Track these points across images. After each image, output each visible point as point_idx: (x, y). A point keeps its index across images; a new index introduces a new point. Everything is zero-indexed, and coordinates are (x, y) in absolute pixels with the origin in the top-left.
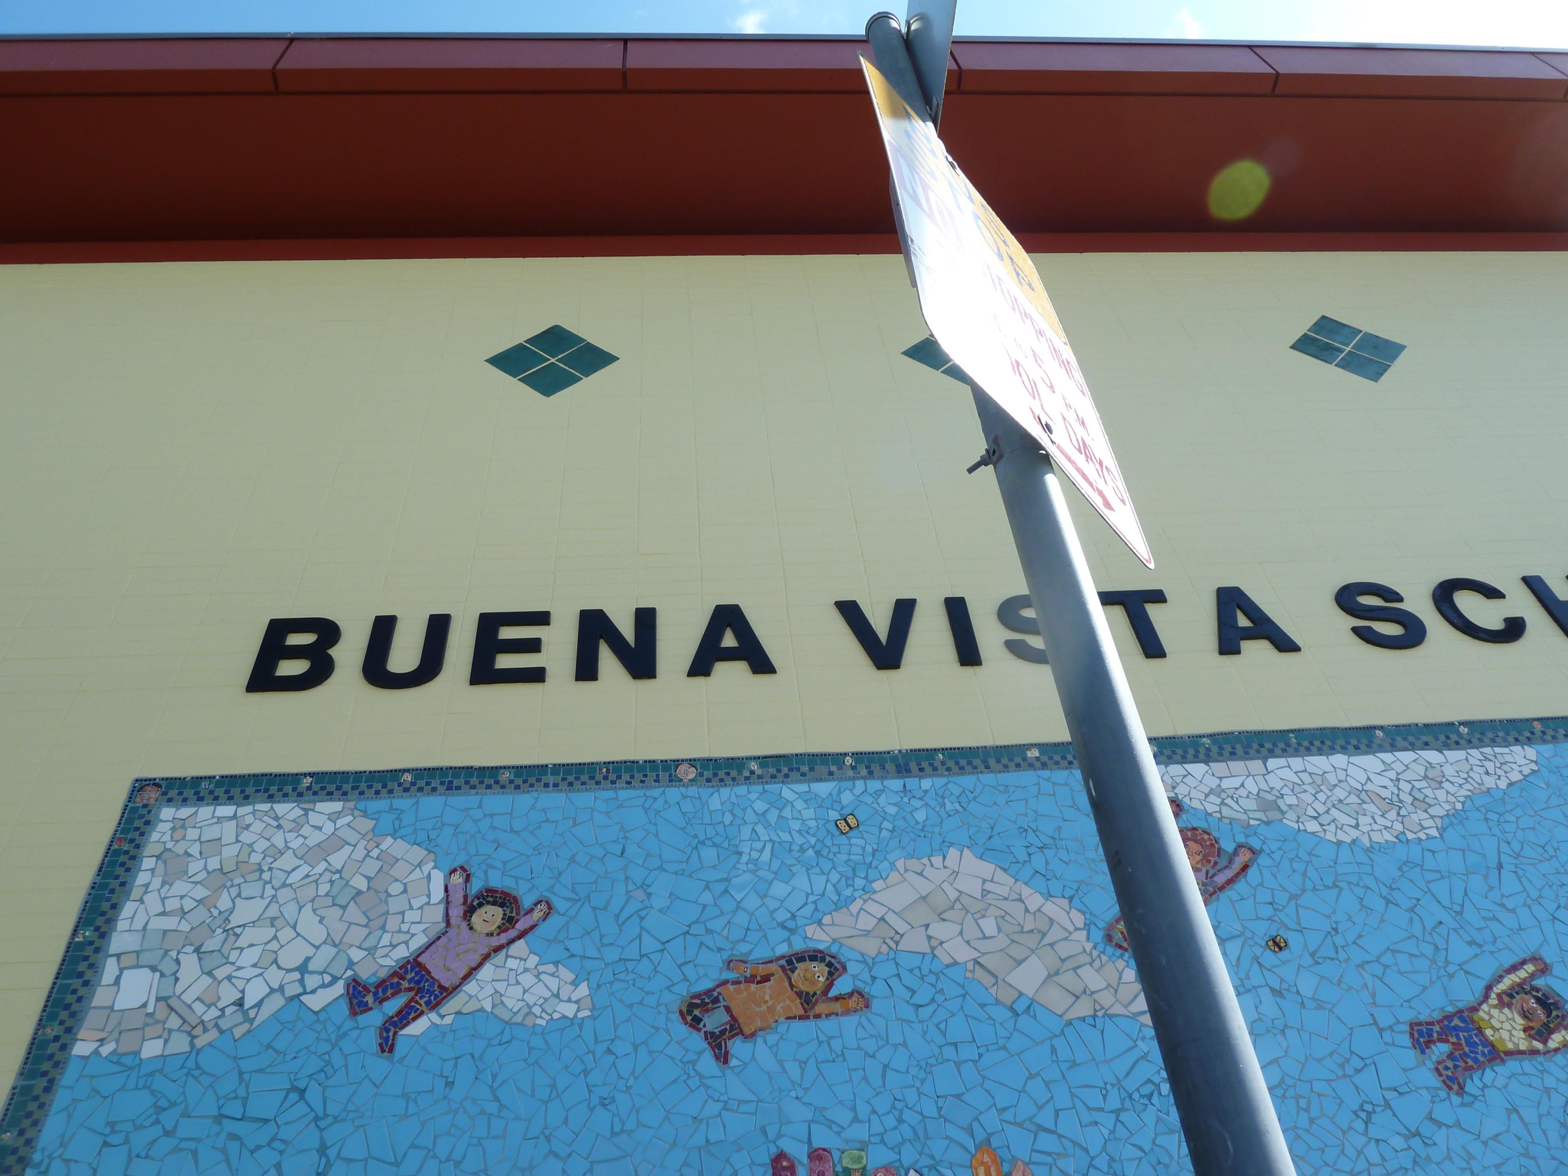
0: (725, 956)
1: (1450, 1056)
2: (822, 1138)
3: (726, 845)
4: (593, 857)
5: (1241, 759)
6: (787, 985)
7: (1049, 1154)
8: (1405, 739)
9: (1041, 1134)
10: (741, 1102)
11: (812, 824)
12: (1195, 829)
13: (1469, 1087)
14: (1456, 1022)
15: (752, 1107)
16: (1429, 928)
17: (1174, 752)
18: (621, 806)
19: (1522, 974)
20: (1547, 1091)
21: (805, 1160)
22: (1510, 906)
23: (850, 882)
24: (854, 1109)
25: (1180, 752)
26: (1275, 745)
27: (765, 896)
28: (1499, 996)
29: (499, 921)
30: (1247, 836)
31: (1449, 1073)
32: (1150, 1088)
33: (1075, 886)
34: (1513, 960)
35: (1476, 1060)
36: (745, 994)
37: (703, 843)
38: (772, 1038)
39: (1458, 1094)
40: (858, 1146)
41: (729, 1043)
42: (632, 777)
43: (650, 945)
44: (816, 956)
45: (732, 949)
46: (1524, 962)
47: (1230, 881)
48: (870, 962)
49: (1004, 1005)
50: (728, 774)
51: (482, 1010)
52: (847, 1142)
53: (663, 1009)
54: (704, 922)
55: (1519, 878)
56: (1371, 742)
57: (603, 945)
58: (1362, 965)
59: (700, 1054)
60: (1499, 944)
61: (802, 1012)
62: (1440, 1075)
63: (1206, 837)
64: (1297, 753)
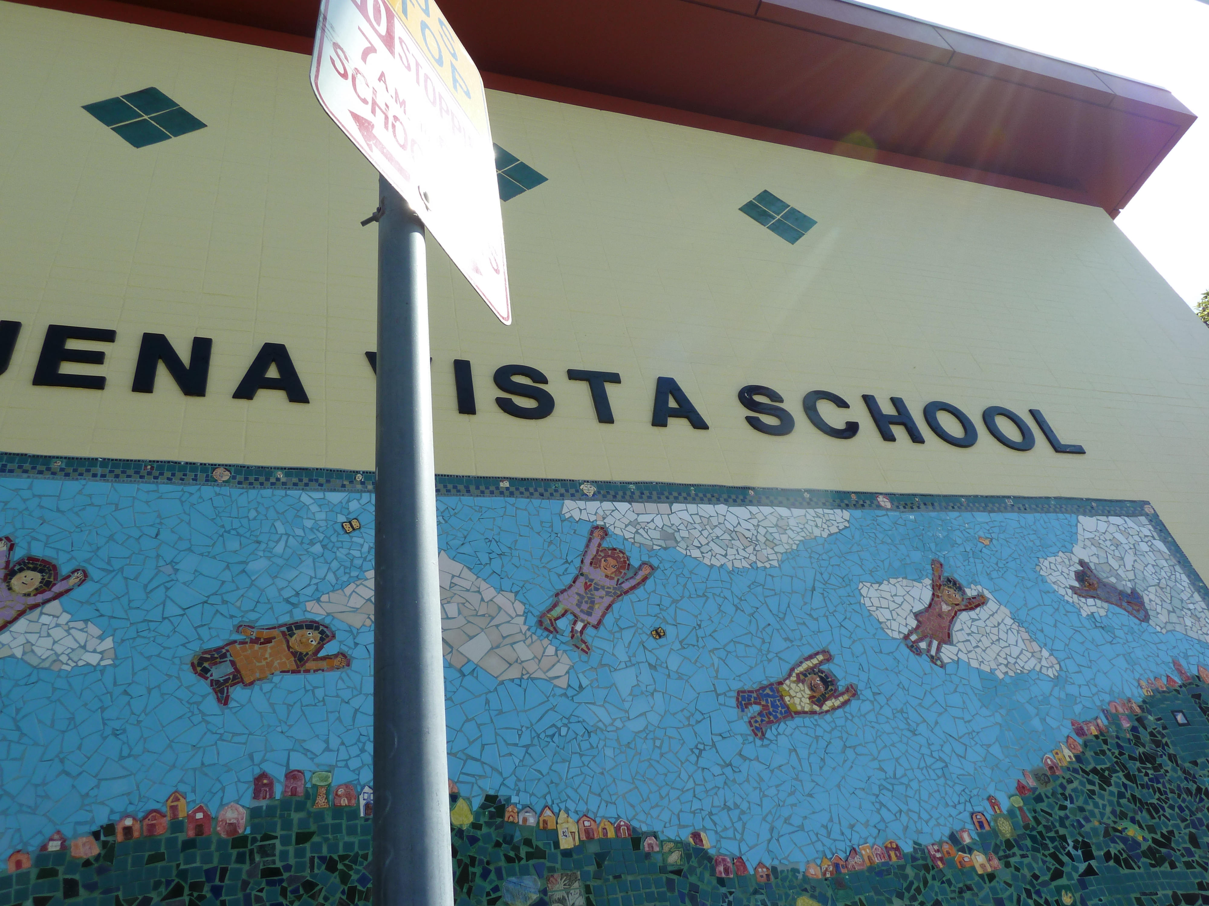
0: (236, 621)
1: (760, 714)
2: (298, 762)
3: (248, 535)
4: (130, 537)
5: (655, 502)
6: (285, 646)
7: (473, 776)
8: (767, 498)
9: (470, 762)
10: (234, 734)
11: (323, 524)
12: (614, 549)
13: (768, 734)
14: (768, 691)
15: (243, 739)
16: (761, 628)
17: (608, 493)
18: (160, 498)
19: (815, 661)
20: (817, 738)
21: (282, 778)
22: (815, 615)
23: (347, 571)
24: (327, 742)
25: (612, 493)
26: (680, 494)
27: (276, 577)
28: (798, 675)
29: (37, 584)
30: (650, 557)
31: (757, 725)
32: (554, 730)
33: (521, 584)
34: (811, 651)
35: (775, 717)
36: (249, 652)
37: (228, 532)
38: (267, 687)
39: (761, 739)
40: (327, 769)
41: (231, 690)
42: (173, 475)
43: (172, 610)
44: (312, 625)
45: (242, 617)
46: (817, 653)
47: (634, 588)
48: (355, 631)
49: (455, 669)
50: (256, 479)
51: (13, 656)
52: (318, 765)
53: (177, 661)
54: (221, 595)
55: (824, 598)
56: (745, 498)
57: (130, 608)
58: (712, 651)
59: (204, 697)
60: (804, 641)
61: (295, 668)
62: (751, 726)
63: (621, 555)
64: (694, 501)
